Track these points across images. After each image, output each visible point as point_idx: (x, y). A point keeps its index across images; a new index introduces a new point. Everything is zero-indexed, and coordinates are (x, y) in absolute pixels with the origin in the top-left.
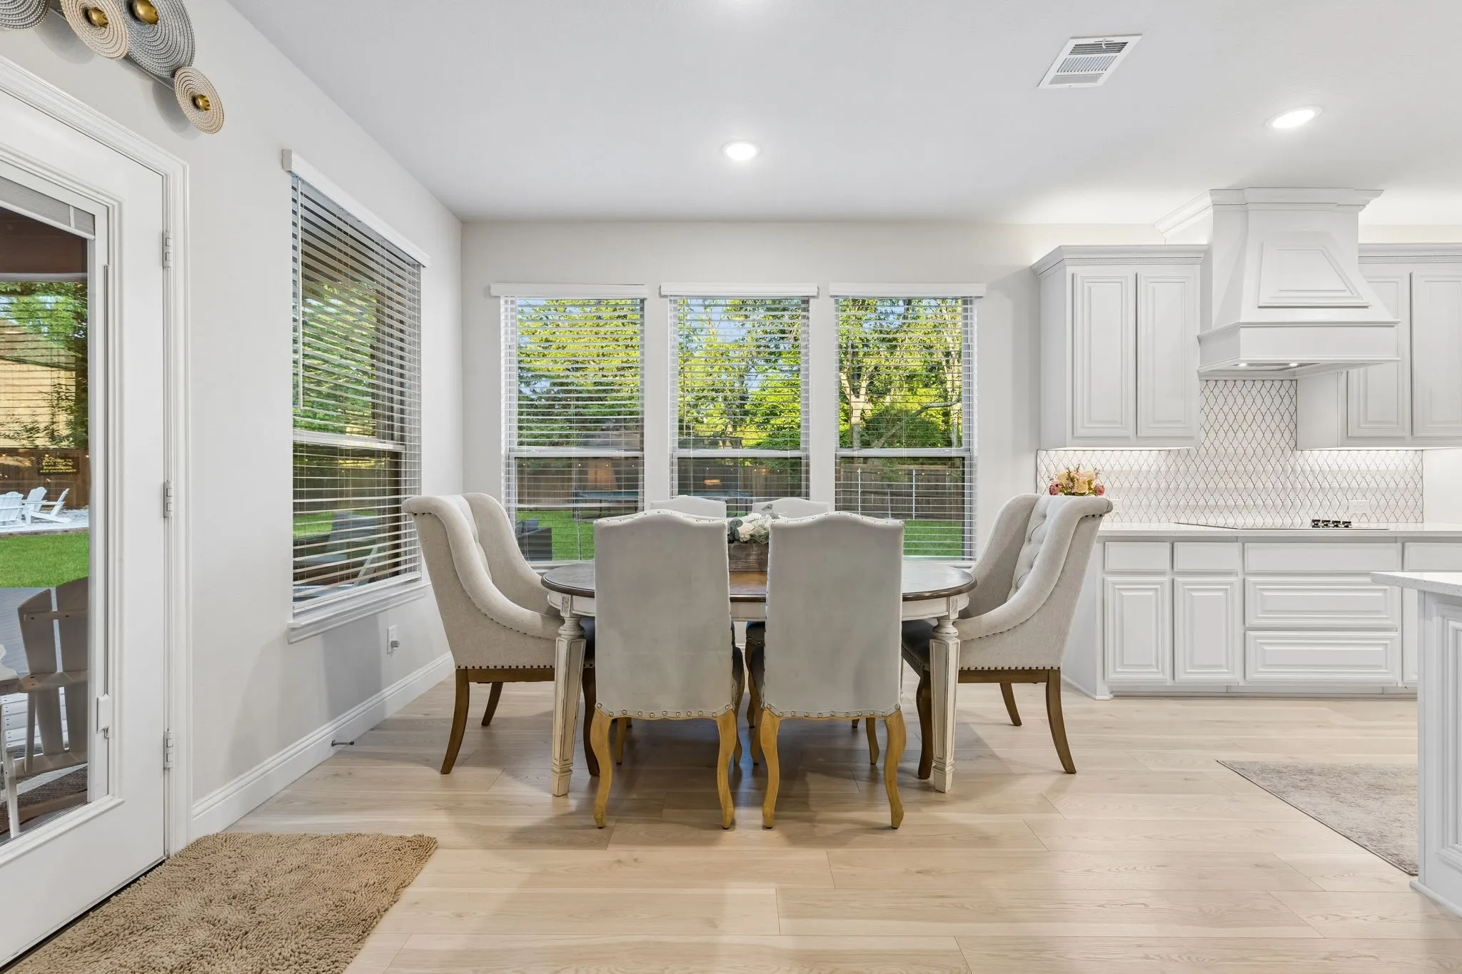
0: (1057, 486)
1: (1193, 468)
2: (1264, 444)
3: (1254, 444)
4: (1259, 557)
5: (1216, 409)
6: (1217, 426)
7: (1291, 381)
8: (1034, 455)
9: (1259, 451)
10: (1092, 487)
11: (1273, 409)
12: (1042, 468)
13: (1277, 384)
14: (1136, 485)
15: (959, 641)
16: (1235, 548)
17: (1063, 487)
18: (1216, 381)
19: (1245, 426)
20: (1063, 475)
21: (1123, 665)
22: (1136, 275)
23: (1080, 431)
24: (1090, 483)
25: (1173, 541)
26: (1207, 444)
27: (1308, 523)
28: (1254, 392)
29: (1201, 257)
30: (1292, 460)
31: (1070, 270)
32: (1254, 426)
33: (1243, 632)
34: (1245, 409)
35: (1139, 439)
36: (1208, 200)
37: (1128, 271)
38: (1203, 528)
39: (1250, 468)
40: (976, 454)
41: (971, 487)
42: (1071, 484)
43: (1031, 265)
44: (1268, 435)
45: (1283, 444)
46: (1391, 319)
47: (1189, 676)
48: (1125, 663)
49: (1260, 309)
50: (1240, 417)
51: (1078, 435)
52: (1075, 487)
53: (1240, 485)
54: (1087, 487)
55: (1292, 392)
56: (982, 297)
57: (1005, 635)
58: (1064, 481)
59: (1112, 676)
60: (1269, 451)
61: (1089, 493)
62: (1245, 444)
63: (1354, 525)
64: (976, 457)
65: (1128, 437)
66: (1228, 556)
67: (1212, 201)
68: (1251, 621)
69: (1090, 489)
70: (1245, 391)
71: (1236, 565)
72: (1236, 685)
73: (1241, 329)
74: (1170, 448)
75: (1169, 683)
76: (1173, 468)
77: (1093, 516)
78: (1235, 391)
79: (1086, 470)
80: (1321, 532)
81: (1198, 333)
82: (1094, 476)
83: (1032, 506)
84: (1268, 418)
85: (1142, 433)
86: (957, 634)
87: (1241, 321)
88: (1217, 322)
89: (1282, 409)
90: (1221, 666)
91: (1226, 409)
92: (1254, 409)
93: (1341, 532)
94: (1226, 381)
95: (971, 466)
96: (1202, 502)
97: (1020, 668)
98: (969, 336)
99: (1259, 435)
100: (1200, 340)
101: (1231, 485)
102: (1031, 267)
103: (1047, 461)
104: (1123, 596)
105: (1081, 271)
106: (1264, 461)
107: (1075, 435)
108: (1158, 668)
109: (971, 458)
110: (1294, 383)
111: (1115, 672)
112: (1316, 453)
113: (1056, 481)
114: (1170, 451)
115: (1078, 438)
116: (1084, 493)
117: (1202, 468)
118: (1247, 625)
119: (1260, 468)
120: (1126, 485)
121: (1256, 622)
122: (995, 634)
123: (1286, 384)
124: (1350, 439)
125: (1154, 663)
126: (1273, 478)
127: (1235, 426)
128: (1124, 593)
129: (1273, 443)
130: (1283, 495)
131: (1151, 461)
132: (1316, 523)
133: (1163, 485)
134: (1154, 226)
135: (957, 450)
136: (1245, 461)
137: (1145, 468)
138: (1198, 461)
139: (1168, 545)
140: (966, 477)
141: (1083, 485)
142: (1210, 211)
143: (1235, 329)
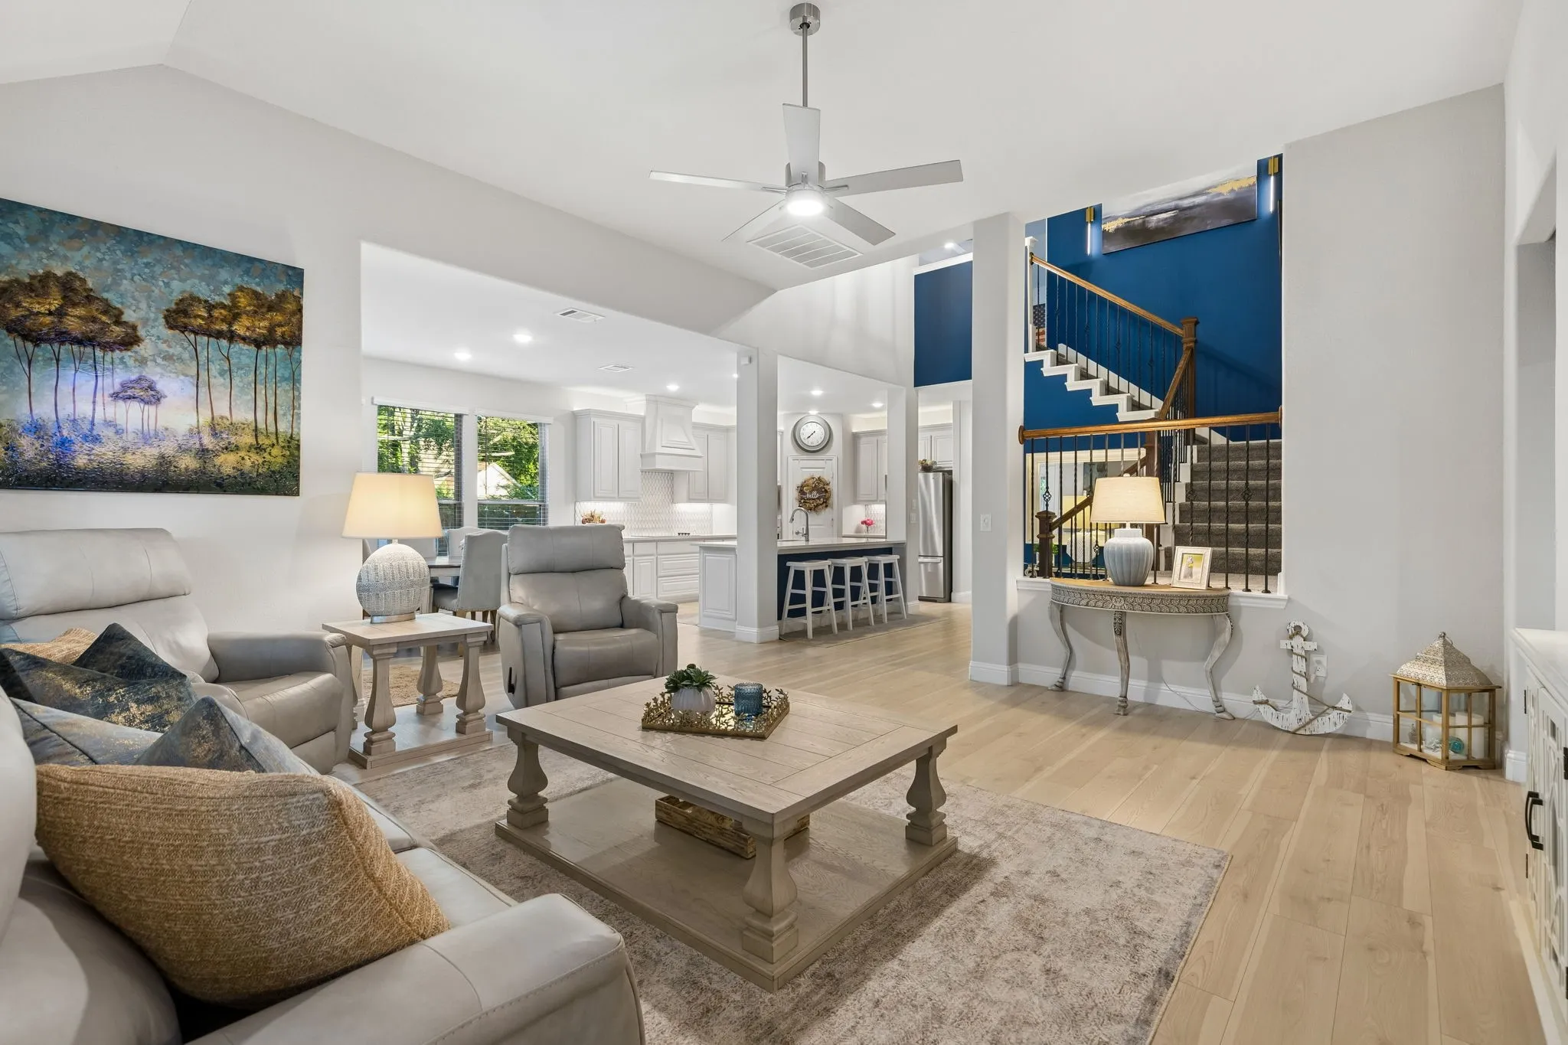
0: (585, 519)
1: (639, 511)
3: (660, 500)
4: (663, 547)
5: (646, 485)
6: (648, 493)
7: (672, 476)
8: (575, 505)
9: (661, 503)
10: (600, 520)
11: (666, 486)
12: (578, 511)
13: (667, 476)
14: (618, 519)
16: (654, 545)
17: (588, 520)
19: (656, 492)
20: (588, 514)
22: (618, 425)
23: (597, 495)
25: (633, 542)
26: (642, 500)
27: (677, 534)
28: (660, 478)
29: (642, 420)
30: (671, 508)
31: (593, 419)
32: (659, 492)
33: (656, 578)
35: (619, 498)
36: (644, 398)
37: (615, 423)
39: (657, 511)
40: (549, 505)
41: (545, 521)
42: (592, 519)
43: (573, 411)
44: (664, 497)
45: (669, 501)
46: (700, 455)
49: (662, 447)
50: (656, 489)
52: (594, 520)
53: (657, 519)
55: (672, 480)
56: (550, 424)
58: (589, 517)
60: (664, 504)
63: (691, 534)
65: (615, 497)
66: (650, 548)
67: (646, 398)
68: (659, 574)
73: (656, 455)
74: (630, 502)
76: (632, 511)
78: (653, 479)
79: (599, 511)
80: (681, 537)
81: (641, 452)
82: (602, 514)
84: (664, 489)
85: (621, 495)
87: (655, 451)
88: (647, 451)
89: (669, 486)
91: (649, 485)
92: (659, 485)
93: (687, 536)
95: (545, 509)
96: (642, 527)
99: (661, 496)
100: (641, 455)
101: (651, 519)
102: (573, 413)
103: (581, 507)
105: (597, 421)
106: (663, 508)
107: (591, 496)
109: (545, 506)
112: (679, 505)
113: (585, 516)
114: (630, 504)
115: (594, 497)
117: (642, 511)
118: (658, 576)
119: (661, 511)
120: (615, 519)
121: (662, 574)
123: (670, 477)
124: (690, 500)
126: (665, 516)
129: (666, 501)
130: (669, 523)
131: (623, 508)
132: (679, 534)
133: (629, 519)
135: (542, 503)
136: (658, 508)
137: (621, 511)
138: (641, 508)
139: (631, 544)
140: (542, 515)
141: (597, 519)
142: (645, 402)
143: (654, 455)
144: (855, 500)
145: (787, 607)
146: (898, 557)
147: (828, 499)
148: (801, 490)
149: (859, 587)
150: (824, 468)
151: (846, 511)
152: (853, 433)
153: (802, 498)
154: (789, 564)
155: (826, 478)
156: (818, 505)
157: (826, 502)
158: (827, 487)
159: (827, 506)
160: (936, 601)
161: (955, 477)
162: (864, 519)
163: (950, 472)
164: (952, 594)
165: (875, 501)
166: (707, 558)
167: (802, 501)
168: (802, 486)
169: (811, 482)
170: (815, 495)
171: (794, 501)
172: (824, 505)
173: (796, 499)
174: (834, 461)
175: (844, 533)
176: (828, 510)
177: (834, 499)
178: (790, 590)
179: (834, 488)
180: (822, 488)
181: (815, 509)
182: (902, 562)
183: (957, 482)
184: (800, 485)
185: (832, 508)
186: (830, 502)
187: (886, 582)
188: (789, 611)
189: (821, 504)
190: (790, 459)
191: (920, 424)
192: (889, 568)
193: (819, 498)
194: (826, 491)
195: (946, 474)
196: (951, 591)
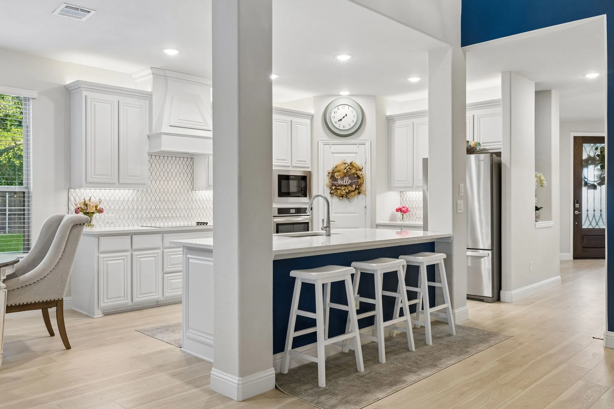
0: (78, 208)
1: (149, 199)
2: (180, 187)
3: (176, 187)
4: (169, 240)
5: (160, 170)
6: (160, 178)
7: (191, 158)
8: (67, 191)
9: (178, 191)
10: (98, 209)
11: (184, 171)
12: (72, 199)
13: (186, 159)
14: (122, 207)
15: (6, 290)
16: (159, 237)
17: (82, 209)
18: (160, 156)
19: (172, 179)
20: (81, 203)
21: (108, 298)
22: (119, 101)
23: (90, 180)
24: (96, 207)
25: (131, 234)
26: (151, 186)
27: (194, 224)
28: (176, 162)
29: (147, 97)
30: (191, 195)
31: (84, 93)
32: (176, 179)
33: (162, 275)
34: (172, 170)
35: (120, 184)
36: (150, 71)
37: (115, 98)
38: (149, 228)
39: (174, 199)
40: (32, 190)
41: (29, 210)
42: (86, 208)
43: (65, 85)
44: (182, 183)
45: (188, 187)
47: (139, 299)
48: (109, 297)
49: (171, 127)
50: (170, 174)
51: (88, 182)
52: (88, 209)
53: (170, 207)
54: (95, 208)
55: (191, 163)
56: (35, 99)
57: (32, 286)
58: (83, 207)
59: (102, 304)
60: (182, 191)
61: (96, 212)
62: (172, 187)
63: (209, 224)
64: (32, 192)
65: (115, 183)
66: (156, 240)
67: (152, 72)
68: (166, 270)
69: (96, 210)
70: (172, 162)
71: (159, 244)
72: (160, 300)
73: (162, 135)
74: (138, 189)
75: (130, 304)
76: (140, 199)
77: (80, 224)
78: (168, 162)
79: (95, 200)
80: (198, 227)
81: (148, 133)
82: (99, 203)
83: (61, 220)
84: (182, 175)
85: (122, 181)
86: (5, 287)
87: (162, 132)
88: (155, 130)
89: (188, 171)
90: (153, 292)
91: (164, 170)
92: (176, 170)
93: (205, 227)
94: (164, 156)
95: (29, 197)
96: (153, 215)
97: (41, 301)
98: (28, 120)
99: (178, 183)
100: (147, 136)
101: (166, 207)
102: (65, 86)
103: (74, 195)
104: (108, 264)
105: (91, 95)
106: (180, 195)
107: (87, 181)
108: (124, 298)
109: (29, 193)
110: (192, 159)
111: (104, 302)
112: (201, 192)
113: (79, 206)
114: (138, 190)
115: (88, 183)
116: (94, 212)
117: (153, 198)
118: (164, 272)
119: (178, 199)
120: (117, 207)
121: (168, 270)
122: (26, 286)
123: (189, 159)
124: (209, 186)
125: (123, 295)
126: (184, 204)
127: (168, 179)
128: (108, 262)
129: (184, 187)
130: (188, 212)
131: (129, 195)
132: (198, 224)
133: (135, 207)
134: (131, 75)
135: (19, 188)
136: (172, 195)
137: (126, 199)
138: (151, 195)
139: (130, 237)
140: (26, 204)
141: (92, 208)
142: (151, 76)
143: (160, 135)
144: (390, 187)
145: (292, 334)
146: (444, 256)
147: (360, 185)
148: (332, 176)
149: (394, 299)
150: (357, 153)
151: (379, 198)
152: (387, 116)
153: (333, 185)
154: (293, 273)
155: (359, 163)
156: (350, 192)
157: (358, 189)
158: (359, 173)
159: (359, 193)
160: (482, 300)
161: (504, 159)
162: (398, 206)
163: (499, 154)
164: (502, 292)
165: (411, 188)
166: (191, 261)
167: (333, 188)
168: (333, 172)
169: (343, 167)
170: (347, 181)
171: (325, 186)
172: (357, 191)
173: (327, 185)
174: (368, 144)
175: (379, 221)
176: (361, 196)
177: (367, 186)
178: (295, 312)
179: (367, 174)
180: (353, 174)
181: (346, 196)
182: (448, 262)
183: (508, 165)
184: (331, 171)
185: (365, 195)
186: (363, 188)
187: (429, 286)
188: (295, 339)
189: (353, 191)
190: (321, 144)
191: (467, 102)
192: (432, 270)
193: (351, 185)
194: (359, 177)
195: (494, 155)
196: (500, 288)
